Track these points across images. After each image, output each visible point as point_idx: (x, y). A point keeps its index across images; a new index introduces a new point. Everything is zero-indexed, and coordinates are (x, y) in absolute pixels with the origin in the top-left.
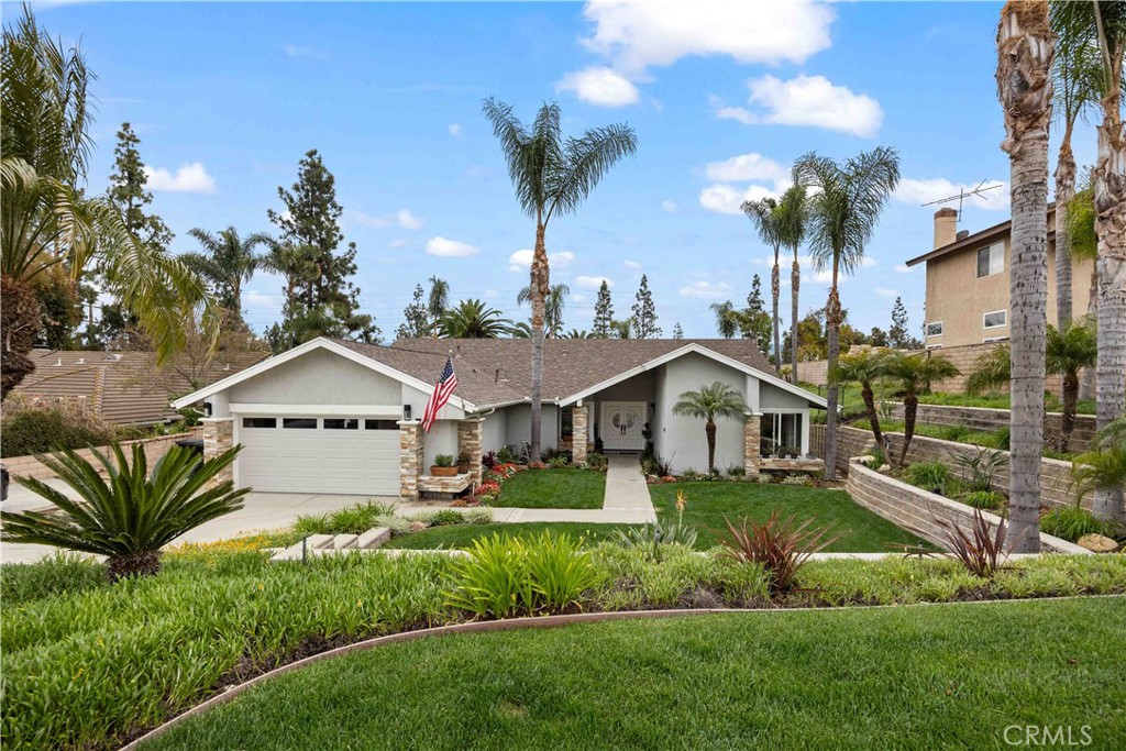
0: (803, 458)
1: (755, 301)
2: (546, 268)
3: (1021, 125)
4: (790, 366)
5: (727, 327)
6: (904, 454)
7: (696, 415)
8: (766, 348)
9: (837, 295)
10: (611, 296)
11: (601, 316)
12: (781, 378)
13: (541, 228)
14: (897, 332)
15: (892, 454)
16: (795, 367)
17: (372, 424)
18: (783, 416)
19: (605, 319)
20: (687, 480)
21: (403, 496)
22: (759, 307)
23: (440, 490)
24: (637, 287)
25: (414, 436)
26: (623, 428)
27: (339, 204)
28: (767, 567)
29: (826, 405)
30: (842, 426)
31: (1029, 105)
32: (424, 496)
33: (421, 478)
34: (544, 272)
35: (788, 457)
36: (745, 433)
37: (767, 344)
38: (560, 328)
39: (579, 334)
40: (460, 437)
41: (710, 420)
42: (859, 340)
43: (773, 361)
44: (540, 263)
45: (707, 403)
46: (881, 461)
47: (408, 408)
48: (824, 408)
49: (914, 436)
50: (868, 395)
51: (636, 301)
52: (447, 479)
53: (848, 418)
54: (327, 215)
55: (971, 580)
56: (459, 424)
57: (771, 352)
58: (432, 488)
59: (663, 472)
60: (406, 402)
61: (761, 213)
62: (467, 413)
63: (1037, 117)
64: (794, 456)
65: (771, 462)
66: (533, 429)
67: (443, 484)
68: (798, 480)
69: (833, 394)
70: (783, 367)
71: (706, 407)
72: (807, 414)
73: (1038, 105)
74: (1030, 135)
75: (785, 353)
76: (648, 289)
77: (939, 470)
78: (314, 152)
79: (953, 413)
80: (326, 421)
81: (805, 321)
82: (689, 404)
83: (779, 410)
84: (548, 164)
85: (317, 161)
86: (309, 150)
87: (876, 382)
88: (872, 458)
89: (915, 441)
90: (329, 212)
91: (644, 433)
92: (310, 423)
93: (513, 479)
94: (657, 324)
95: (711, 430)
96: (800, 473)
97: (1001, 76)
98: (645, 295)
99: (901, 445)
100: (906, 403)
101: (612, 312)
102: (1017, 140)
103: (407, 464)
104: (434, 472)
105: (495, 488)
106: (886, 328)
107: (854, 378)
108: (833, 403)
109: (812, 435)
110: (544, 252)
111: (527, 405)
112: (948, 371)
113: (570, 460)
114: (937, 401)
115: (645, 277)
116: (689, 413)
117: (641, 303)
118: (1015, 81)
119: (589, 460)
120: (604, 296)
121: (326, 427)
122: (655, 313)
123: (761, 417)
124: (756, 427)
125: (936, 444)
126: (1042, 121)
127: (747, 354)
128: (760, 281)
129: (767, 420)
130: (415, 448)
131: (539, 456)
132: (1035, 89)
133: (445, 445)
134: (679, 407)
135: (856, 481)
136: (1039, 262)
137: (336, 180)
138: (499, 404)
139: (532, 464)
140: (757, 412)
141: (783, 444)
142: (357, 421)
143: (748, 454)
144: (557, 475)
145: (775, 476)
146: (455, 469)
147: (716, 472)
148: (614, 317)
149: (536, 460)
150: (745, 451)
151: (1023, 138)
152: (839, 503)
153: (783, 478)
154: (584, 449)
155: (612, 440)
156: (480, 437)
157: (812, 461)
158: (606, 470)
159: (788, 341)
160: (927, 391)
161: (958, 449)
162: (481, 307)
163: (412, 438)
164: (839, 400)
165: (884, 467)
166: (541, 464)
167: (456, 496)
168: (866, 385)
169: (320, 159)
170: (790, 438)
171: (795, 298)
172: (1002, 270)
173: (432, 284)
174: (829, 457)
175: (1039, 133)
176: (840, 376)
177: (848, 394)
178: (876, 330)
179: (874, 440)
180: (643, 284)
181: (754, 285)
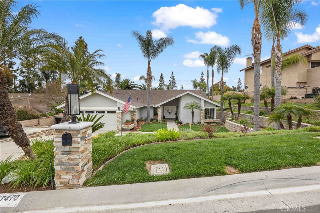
0: (215, 119)
1: (202, 79)
2: (151, 72)
3: (256, 51)
4: (212, 97)
5: (195, 86)
6: (238, 117)
7: (189, 109)
8: (205, 91)
9: (223, 79)
10: (164, 77)
11: (161, 83)
12: (209, 100)
13: (149, 62)
14: (239, 87)
15: (235, 118)
16: (213, 97)
17: (109, 112)
18: (210, 109)
19: (162, 84)
20: (187, 125)
21: (118, 130)
22: (203, 81)
23: (127, 128)
24: (171, 75)
26: (170, 113)
27: (89, 52)
28: (209, 133)
29: (220, 106)
30: (224, 111)
31: (257, 47)
32: (123, 130)
33: (122, 125)
34: (150, 73)
35: (211, 119)
36: (201, 113)
37: (205, 90)
38: (151, 87)
39: (156, 88)
40: (131, 115)
41: (193, 110)
42: (229, 89)
43: (207, 95)
44: (149, 71)
45: (192, 106)
46: (233, 119)
47: (119, 108)
48: (220, 107)
49: (240, 113)
50: (230, 104)
51: (170, 79)
52: (129, 126)
53: (226, 110)
54: (85, 55)
55: (242, 134)
56: (131, 112)
57: (207, 92)
58: (125, 128)
59: (181, 123)
60: (118, 106)
61: (204, 57)
62: (134, 109)
63: (258, 49)
64: (213, 119)
65: (207, 120)
66: (148, 113)
68: (214, 124)
69: (222, 104)
70: (210, 97)
71: (192, 107)
72: (216, 109)
73: (259, 47)
74: (257, 53)
75: (210, 93)
76: (174, 76)
77: (245, 121)
78: (81, 37)
79: (249, 108)
81: (215, 84)
82: (187, 106)
83: (209, 107)
84: (151, 45)
85: (82, 40)
86: (80, 37)
87: (232, 100)
88: (231, 119)
89: (240, 114)
90: (86, 54)
91: (175, 114)
92: (92, 112)
93: (143, 126)
94: (176, 85)
95: (193, 113)
96: (214, 123)
97: (252, 40)
98: (173, 77)
99: (237, 115)
100: (238, 105)
101: (164, 82)
102: (255, 53)
103: (119, 122)
104: (125, 124)
105: (140, 128)
106: (236, 86)
107: (226, 99)
108: (222, 106)
109: (217, 114)
110: (150, 68)
111: (146, 107)
112: (248, 98)
113: (157, 121)
114: (246, 105)
115: (173, 72)
116: (187, 109)
117: (172, 79)
118: (254, 42)
119: (162, 121)
120: (162, 78)
121: (97, 113)
122: (176, 82)
123: (205, 109)
124: (203, 112)
125: (245, 115)
126: (260, 50)
127: (201, 94)
128: (204, 74)
129: (206, 110)
130: (121, 118)
131: (149, 120)
132: (258, 44)
133: (128, 117)
134: (185, 107)
135: (227, 124)
136: (259, 77)
137: (88, 45)
138: (140, 107)
139: (148, 122)
140: (204, 108)
141: (210, 116)
142: (105, 111)
143: (202, 119)
144: (154, 125)
145: (208, 124)
146: (131, 123)
147: (194, 123)
148: (164, 83)
149: (149, 121)
150: (201, 118)
151: (256, 53)
152: (223, 129)
153: (210, 124)
154: (161, 118)
155: (167, 116)
156: (136, 115)
157: (217, 120)
158: (166, 123)
159: (211, 90)
160: (244, 102)
161: (250, 116)
162: (129, 81)
163: (120, 115)
164: (223, 105)
165: (233, 121)
166: (150, 122)
167: (131, 129)
168: (229, 101)
169: (83, 39)
170: (212, 115)
171: (213, 79)
173: (116, 75)
174: (221, 119)
175: (259, 52)
176: (224, 99)
177: (226, 104)
178: (233, 87)
179: (231, 114)
180: (172, 74)
181: (202, 75)
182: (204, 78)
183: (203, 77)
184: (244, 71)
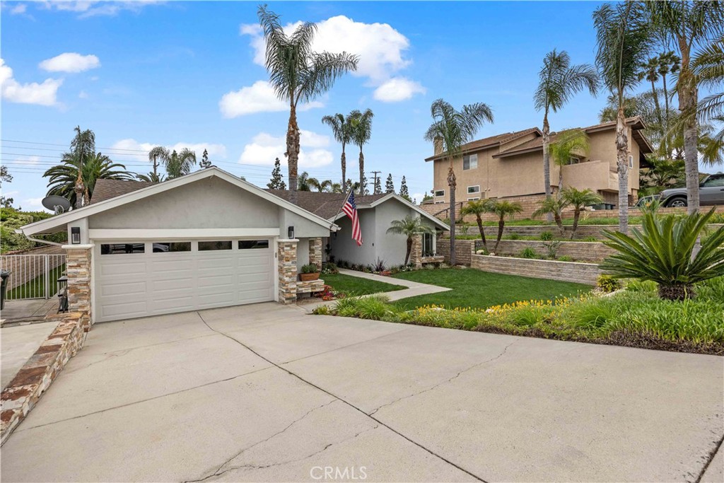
0: (435, 256)
6: (496, 248)
17: (245, 244)
18: (426, 234)
21: (287, 299)
25: (294, 251)
29: (448, 227)
33: (299, 283)
35: (430, 256)
36: (415, 244)
41: (410, 236)
47: (292, 229)
50: (479, 221)
56: (310, 242)
58: (304, 290)
59: (379, 269)
64: (432, 255)
67: (312, 286)
72: (435, 233)
77: (533, 251)
80: (200, 244)
88: (483, 251)
92: (184, 247)
95: (411, 242)
103: (290, 274)
107: (473, 212)
115: (206, 151)
121: (200, 249)
123: (421, 235)
124: (420, 240)
142: (231, 242)
157: (440, 257)
163: (294, 253)
168: (478, 216)
172: (476, 167)
173: (76, 133)
176: (468, 211)
180: (205, 156)
181: (276, 164)
182: (279, 173)
183: (278, 170)
184: (432, 162)
